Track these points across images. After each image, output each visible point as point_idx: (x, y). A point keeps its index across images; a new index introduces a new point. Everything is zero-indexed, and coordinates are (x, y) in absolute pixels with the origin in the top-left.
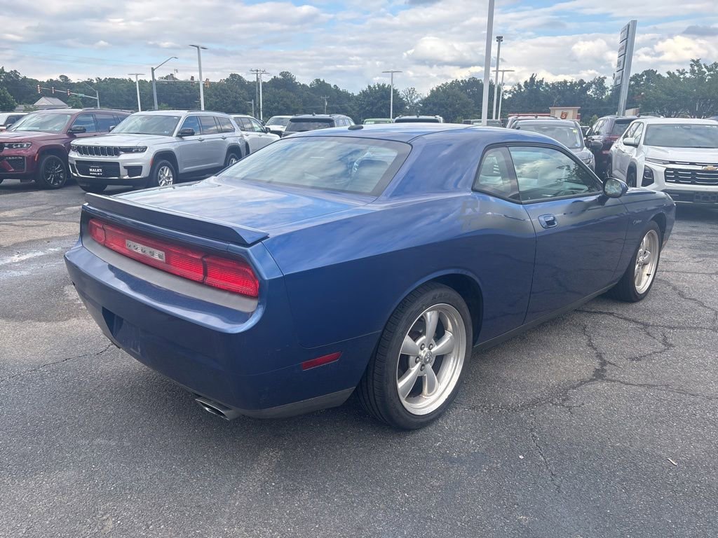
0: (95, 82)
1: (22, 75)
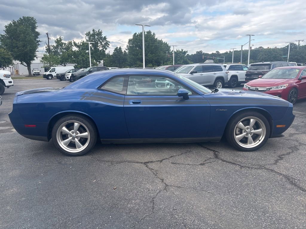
0: (229, 52)
1: (203, 52)
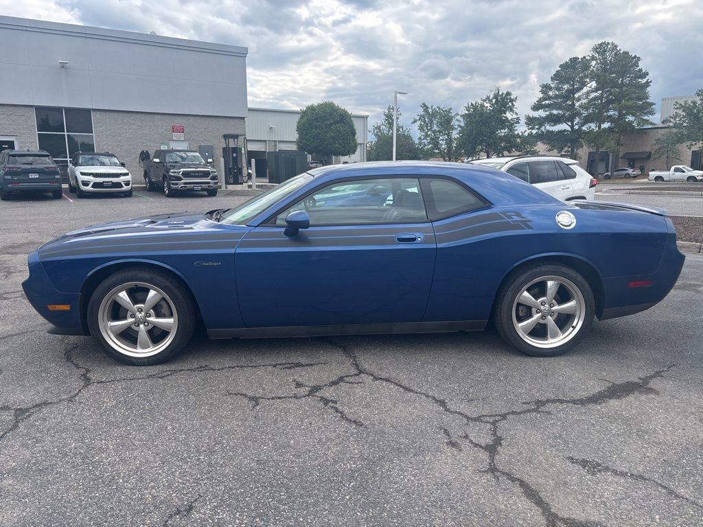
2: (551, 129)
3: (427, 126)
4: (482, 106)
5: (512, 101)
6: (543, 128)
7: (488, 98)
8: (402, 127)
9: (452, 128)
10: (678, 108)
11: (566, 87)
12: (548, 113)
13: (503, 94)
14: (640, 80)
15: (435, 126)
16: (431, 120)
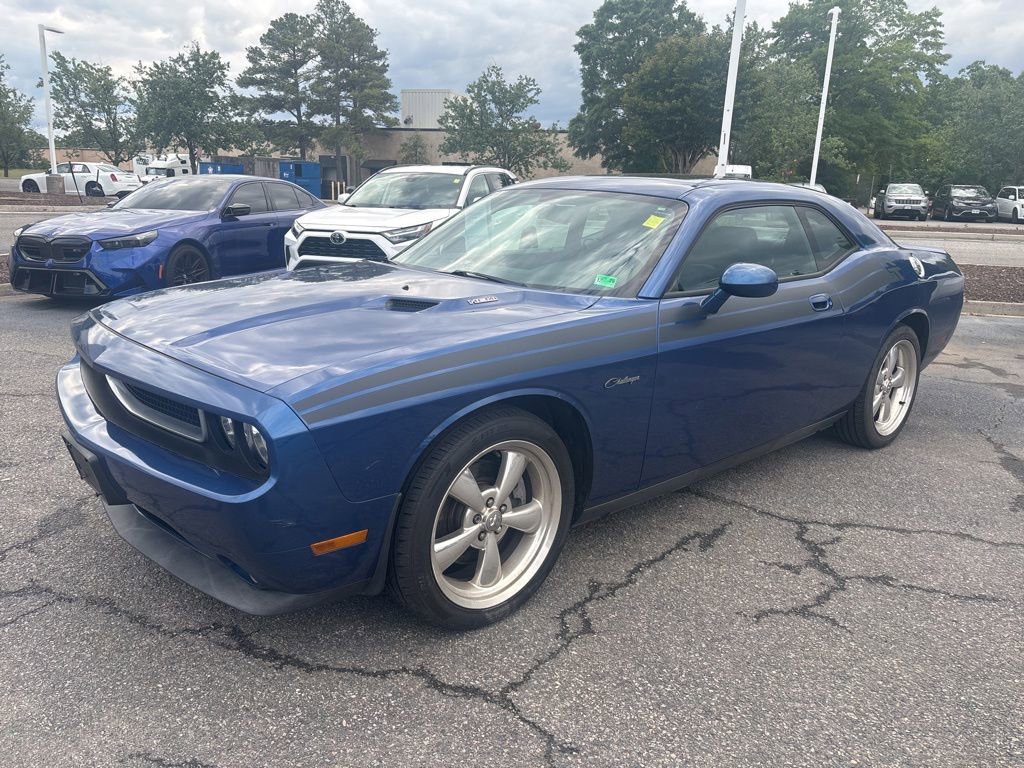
2: (269, 117)
3: (67, 94)
4: (174, 70)
5: (222, 67)
6: (256, 115)
7: (181, 57)
8: (14, 91)
9: (115, 102)
10: (448, 107)
11: (285, 57)
12: (263, 93)
13: (206, 54)
14: (376, 62)
15: (83, 94)
16: (74, 84)
